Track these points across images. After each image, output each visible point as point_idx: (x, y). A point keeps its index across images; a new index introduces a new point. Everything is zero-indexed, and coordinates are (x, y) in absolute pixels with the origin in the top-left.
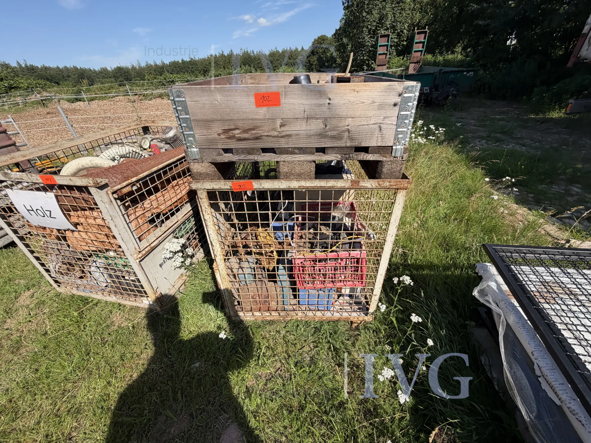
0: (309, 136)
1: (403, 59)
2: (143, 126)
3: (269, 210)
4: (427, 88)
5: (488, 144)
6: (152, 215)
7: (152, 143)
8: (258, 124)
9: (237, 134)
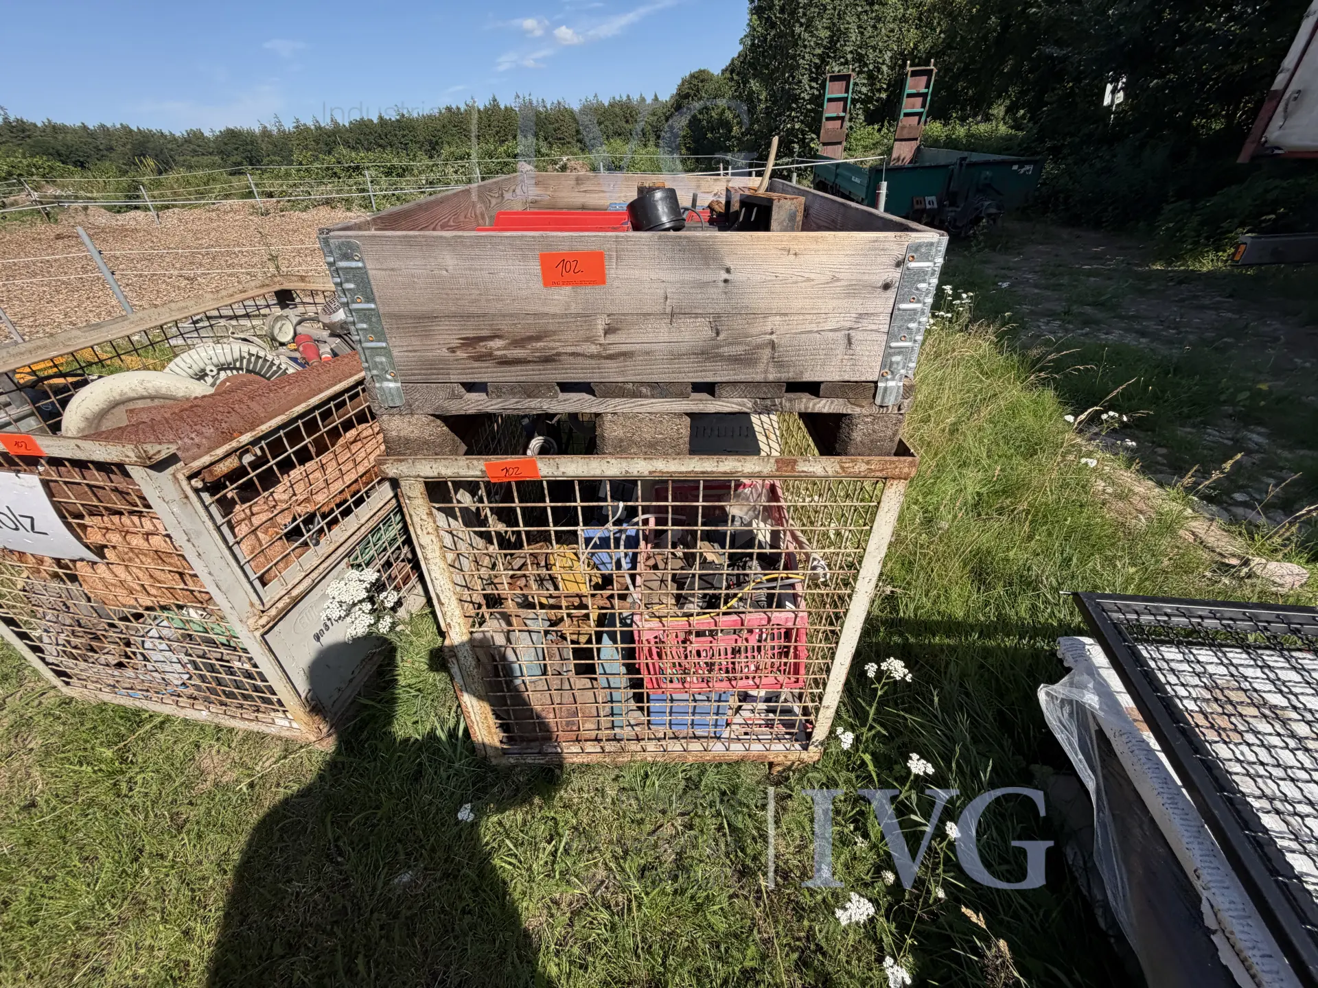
0: (676, 356)
1: (879, 130)
2: (278, 288)
3: (577, 524)
4: (933, 198)
5: (1067, 331)
6: (294, 519)
7: (299, 329)
8: (551, 328)
9: (499, 349)
